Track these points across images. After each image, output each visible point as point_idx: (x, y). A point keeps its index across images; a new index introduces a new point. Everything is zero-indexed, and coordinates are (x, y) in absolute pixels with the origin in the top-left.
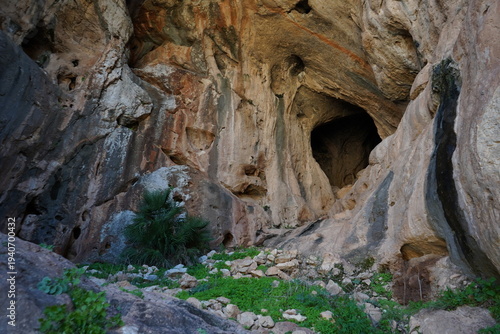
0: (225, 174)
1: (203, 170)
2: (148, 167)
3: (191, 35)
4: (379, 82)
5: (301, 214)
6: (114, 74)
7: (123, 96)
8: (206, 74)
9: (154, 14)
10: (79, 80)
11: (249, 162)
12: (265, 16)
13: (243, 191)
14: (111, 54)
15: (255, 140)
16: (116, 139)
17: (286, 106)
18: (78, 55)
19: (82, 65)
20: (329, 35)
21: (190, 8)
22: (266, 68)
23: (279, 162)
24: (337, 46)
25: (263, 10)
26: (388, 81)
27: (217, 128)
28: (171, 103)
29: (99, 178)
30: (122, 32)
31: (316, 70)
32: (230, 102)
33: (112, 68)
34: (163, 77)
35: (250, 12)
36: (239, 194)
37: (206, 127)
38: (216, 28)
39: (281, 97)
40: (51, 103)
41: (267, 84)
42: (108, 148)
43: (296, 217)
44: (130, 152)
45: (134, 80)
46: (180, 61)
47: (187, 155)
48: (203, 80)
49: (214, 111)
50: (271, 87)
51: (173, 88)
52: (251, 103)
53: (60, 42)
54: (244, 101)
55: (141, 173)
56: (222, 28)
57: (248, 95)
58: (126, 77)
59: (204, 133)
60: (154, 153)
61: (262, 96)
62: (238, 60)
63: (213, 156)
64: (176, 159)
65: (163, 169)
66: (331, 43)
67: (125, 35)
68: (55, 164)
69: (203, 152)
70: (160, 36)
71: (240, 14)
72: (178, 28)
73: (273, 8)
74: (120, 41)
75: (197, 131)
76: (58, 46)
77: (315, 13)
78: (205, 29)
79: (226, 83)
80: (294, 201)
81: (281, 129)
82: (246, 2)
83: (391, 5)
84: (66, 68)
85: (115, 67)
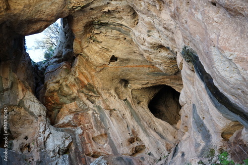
0: (122, 149)
1: (110, 153)
3: (73, 96)
4: (163, 70)
5: (167, 147)
6: (47, 133)
7: (55, 140)
8: (88, 109)
9: (52, 97)
10: (32, 145)
11: (129, 137)
12: (100, 71)
14: (41, 125)
15: (126, 125)
17: (130, 102)
18: (26, 134)
19: (30, 137)
20: (131, 64)
21: (67, 85)
22: (112, 92)
23: (142, 129)
24: (137, 66)
25: (98, 69)
26: (166, 68)
27: (106, 130)
28: (79, 131)
30: (42, 112)
31: (134, 80)
32: (105, 115)
33: (44, 131)
34: (70, 121)
35: (93, 73)
36: (133, 154)
37: (101, 132)
38: (82, 87)
39: (126, 100)
41: (117, 98)
43: (165, 150)
45: (57, 130)
46: (74, 110)
47: (99, 150)
48: (88, 112)
49: (100, 123)
50: (119, 98)
51: (77, 124)
52: (115, 110)
53: (15, 133)
54: (111, 111)
56: (85, 86)
57: (112, 107)
58: (53, 131)
59: (101, 135)
60: (83, 159)
61: (118, 104)
62: (99, 95)
63: (111, 144)
64: (95, 155)
66: (134, 66)
67: (44, 113)
69: (106, 145)
70: (59, 104)
71: (89, 76)
72: (66, 97)
73: (102, 66)
74: (42, 116)
75: (98, 136)
76: (14, 135)
77: (120, 59)
78: (78, 90)
79: (99, 108)
80: (160, 143)
81: (134, 113)
82: (89, 70)
83: (148, 39)
84: (23, 143)
85: (45, 129)
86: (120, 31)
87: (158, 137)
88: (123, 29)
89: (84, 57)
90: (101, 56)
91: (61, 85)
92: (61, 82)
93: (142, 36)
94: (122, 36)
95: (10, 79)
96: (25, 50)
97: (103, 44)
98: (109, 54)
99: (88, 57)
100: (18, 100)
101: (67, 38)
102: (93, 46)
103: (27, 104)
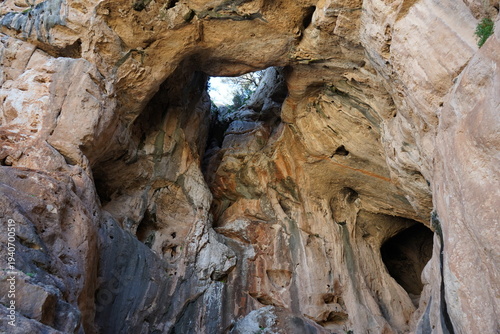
0: (307, 306)
1: (286, 306)
2: (240, 313)
3: (258, 190)
4: (415, 208)
6: (204, 240)
7: (212, 256)
8: (275, 220)
9: (226, 178)
10: (178, 249)
11: (326, 291)
12: (314, 163)
13: (325, 319)
14: (199, 225)
15: (328, 270)
16: (212, 293)
17: (350, 231)
18: (175, 229)
19: (178, 236)
20: (369, 169)
21: (253, 169)
22: (325, 203)
23: (354, 286)
24: (378, 177)
25: (310, 159)
26: (421, 207)
27: (293, 265)
28: (250, 253)
29: (203, 329)
30: (205, 202)
31: (368, 196)
32: (299, 240)
33: (201, 236)
34: (241, 230)
35: (301, 163)
36: (322, 323)
37: (283, 267)
38: (276, 180)
39: (343, 224)
40: (161, 276)
41: (328, 216)
42: (207, 302)
44: (224, 302)
45: (219, 240)
46: (253, 213)
47: (271, 294)
48: (274, 226)
49: (287, 251)
50: (333, 217)
51: (250, 238)
52: (317, 236)
53: (161, 221)
54: (311, 235)
55: (236, 319)
56: (281, 180)
57: (314, 230)
58: (212, 239)
59: (282, 272)
60: (243, 299)
61: (326, 229)
62: (300, 201)
63: (294, 293)
64: (263, 300)
65: (253, 312)
66: (373, 175)
67: (207, 205)
68: (170, 324)
69: (284, 289)
70: (234, 194)
71: (293, 166)
72: (247, 186)
73: (318, 157)
74: (204, 210)
75: (276, 271)
76: (159, 224)
77: (352, 155)
78: (268, 183)
79: (293, 225)
80: (375, 321)
81: (349, 254)
82: (296, 156)
83: (401, 155)
84: (168, 241)
85: (203, 233)
86: (364, 113)
87: (375, 310)
88: (370, 113)
89: (294, 132)
90: (321, 140)
91: (245, 164)
92: (246, 159)
93: (394, 145)
94: (365, 122)
95: (175, 138)
96: (207, 87)
97: (331, 122)
98: (337, 141)
99: (301, 133)
100: (178, 174)
101: (278, 81)
102: (314, 118)
103: (189, 183)
